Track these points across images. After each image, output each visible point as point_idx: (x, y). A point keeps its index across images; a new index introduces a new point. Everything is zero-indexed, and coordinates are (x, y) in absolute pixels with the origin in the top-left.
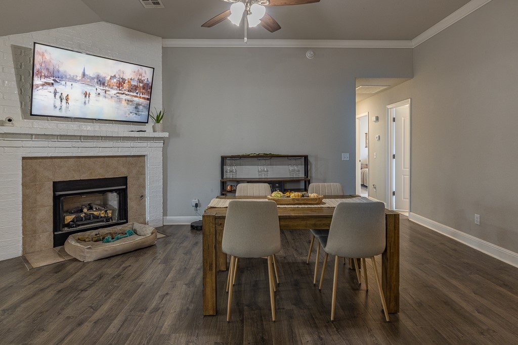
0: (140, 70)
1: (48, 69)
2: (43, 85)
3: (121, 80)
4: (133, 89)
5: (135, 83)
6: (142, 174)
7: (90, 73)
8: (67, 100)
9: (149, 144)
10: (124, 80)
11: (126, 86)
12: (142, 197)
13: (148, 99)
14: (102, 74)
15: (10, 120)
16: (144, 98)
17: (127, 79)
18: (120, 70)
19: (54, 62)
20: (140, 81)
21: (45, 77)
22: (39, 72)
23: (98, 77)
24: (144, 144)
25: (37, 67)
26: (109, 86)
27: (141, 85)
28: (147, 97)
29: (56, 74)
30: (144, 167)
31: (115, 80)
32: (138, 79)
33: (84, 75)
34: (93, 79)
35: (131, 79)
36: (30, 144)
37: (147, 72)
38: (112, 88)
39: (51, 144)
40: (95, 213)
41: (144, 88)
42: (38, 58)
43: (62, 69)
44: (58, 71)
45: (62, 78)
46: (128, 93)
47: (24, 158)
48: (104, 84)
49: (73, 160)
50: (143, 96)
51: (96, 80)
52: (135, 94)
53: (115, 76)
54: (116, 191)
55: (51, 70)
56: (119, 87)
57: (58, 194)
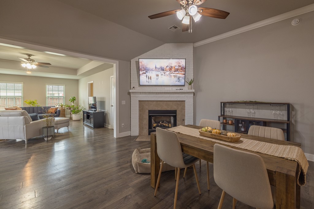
0: (179, 61)
1: (143, 68)
2: (142, 74)
3: (171, 67)
4: (177, 70)
5: (177, 68)
6: (183, 109)
7: (158, 66)
8: (151, 78)
9: (186, 95)
10: (172, 67)
11: (173, 69)
12: (184, 120)
13: (184, 74)
14: (163, 66)
15: (134, 88)
16: (182, 74)
17: (173, 66)
18: (170, 63)
19: (145, 65)
20: (179, 66)
21: (143, 71)
22: (141, 69)
23: (161, 68)
24: (183, 95)
25: (140, 67)
26: (166, 70)
27: (180, 68)
28: (183, 73)
29: (146, 69)
30: (184, 106)
31: (168, 68)
32: (178, 65)
33: (156, 67)
34: (159, 68)
35: (175, 66)
36: (140, 96)
37: (182, 62)
38: (167, 71)
39: (147, 96)
40: (164, 124)
41: (181, 69)
42: (140, 64)
43: (148, 67)
44: (147, 68)
45: (148, 70)
46: (174, 72)
48: (164, 70)
49: (155, 102)
50: (181, 73)
51: (160, 69)
52: (177, 73)
53: (168, 66)
54: (172, 116)
55: (145, 68)
56: (170, 70)
57: (150, 115)
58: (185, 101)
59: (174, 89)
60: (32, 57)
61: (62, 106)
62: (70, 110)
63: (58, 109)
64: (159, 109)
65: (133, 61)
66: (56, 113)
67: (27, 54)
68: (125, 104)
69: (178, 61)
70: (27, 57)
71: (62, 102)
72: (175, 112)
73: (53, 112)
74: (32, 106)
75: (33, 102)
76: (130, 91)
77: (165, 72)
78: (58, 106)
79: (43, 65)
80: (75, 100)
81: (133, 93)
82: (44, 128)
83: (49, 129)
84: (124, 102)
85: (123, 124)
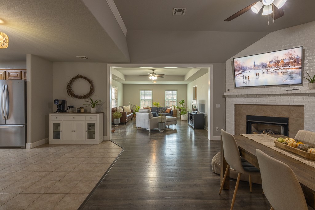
1: (239, 67)
2: (238, 74)
3: (276, 62)
4: (288, 64)
5: (287, 61)
7: (258, 63)
8: (248, 79)
10: (278, 62)
11: (280, 64)
13: (300, 68)
15: (228, 90)
16: (296, 68)
17: (280, 60)
18: (275, 57)
19: (241, 64)
20: (291, 58)
21: (239, 71)
22: (236, 69)
24: (301, 98)
25: (236, 67)
26: (269, 67)
27: (292, 61)
28: (299, 67)
29: (243, 69)
30: (303, 113)
31: (273, 63)
33: (255, 65)
34: (260, 66)
35: (284, 59)
36: (236, 99)
38: (271, 68)
41: (295, 62)
42: (235, 64)
43: (244, 66)
44: (243, 67)
45: (245, 69)
46: (283, 68)
47: (236, 104)
48: (266, 67)
49: (256, 106)
50: (295, 67)
51: (261, 66)
52: (288, 67)
53: (272, 61)
55: (240, 68)
56: (275, 66)
57: (248, 121)
58: (303, 106)
59: (283, 90)
60: (155, 71)
61: (175, 107)
62: (180, 111)
63: (172, 110)
64: (261, 115)
65: (229, 62)
66: (170, 113)
67: (152, 70)
68: (219, 107)
69: (289, 52)
70: (152, 71)
71: (175, 104)
72: (286, 120)
73: (169, 112)
74: (157, 107)
75: (158, 104)
76: (225, 94)
77: (268, 69)
78: (172, 108)
79: (161, 76)
80: (183, 102)
81: (228, 95)
82: (159, 123)
83: (162, 124)
84: (218, 106)
85: (217, 128)
